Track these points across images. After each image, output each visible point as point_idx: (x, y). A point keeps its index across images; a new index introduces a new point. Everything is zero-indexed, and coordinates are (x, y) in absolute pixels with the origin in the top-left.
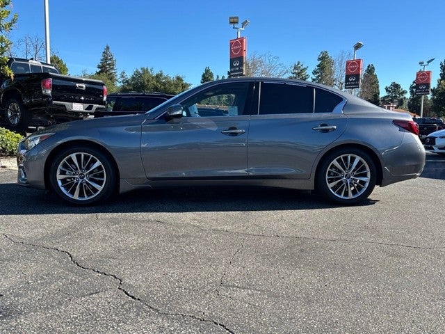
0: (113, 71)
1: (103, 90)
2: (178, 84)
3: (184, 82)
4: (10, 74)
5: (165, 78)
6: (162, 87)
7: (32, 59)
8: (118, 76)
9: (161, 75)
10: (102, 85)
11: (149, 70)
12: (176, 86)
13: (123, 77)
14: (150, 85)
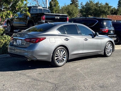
0: (77, 3)
1: (67, 19)
2: (106, 7)
3: (109, 5)
4: (29, 15)
5: (100, 4)
6: (99, 9)
7: (39, 6)
8: (79, 5)
9: (98, 3)
10: (66, 16)
11: (93, 1)
12: (105, 8)
13: (81, 5)
14: (93, 8)
